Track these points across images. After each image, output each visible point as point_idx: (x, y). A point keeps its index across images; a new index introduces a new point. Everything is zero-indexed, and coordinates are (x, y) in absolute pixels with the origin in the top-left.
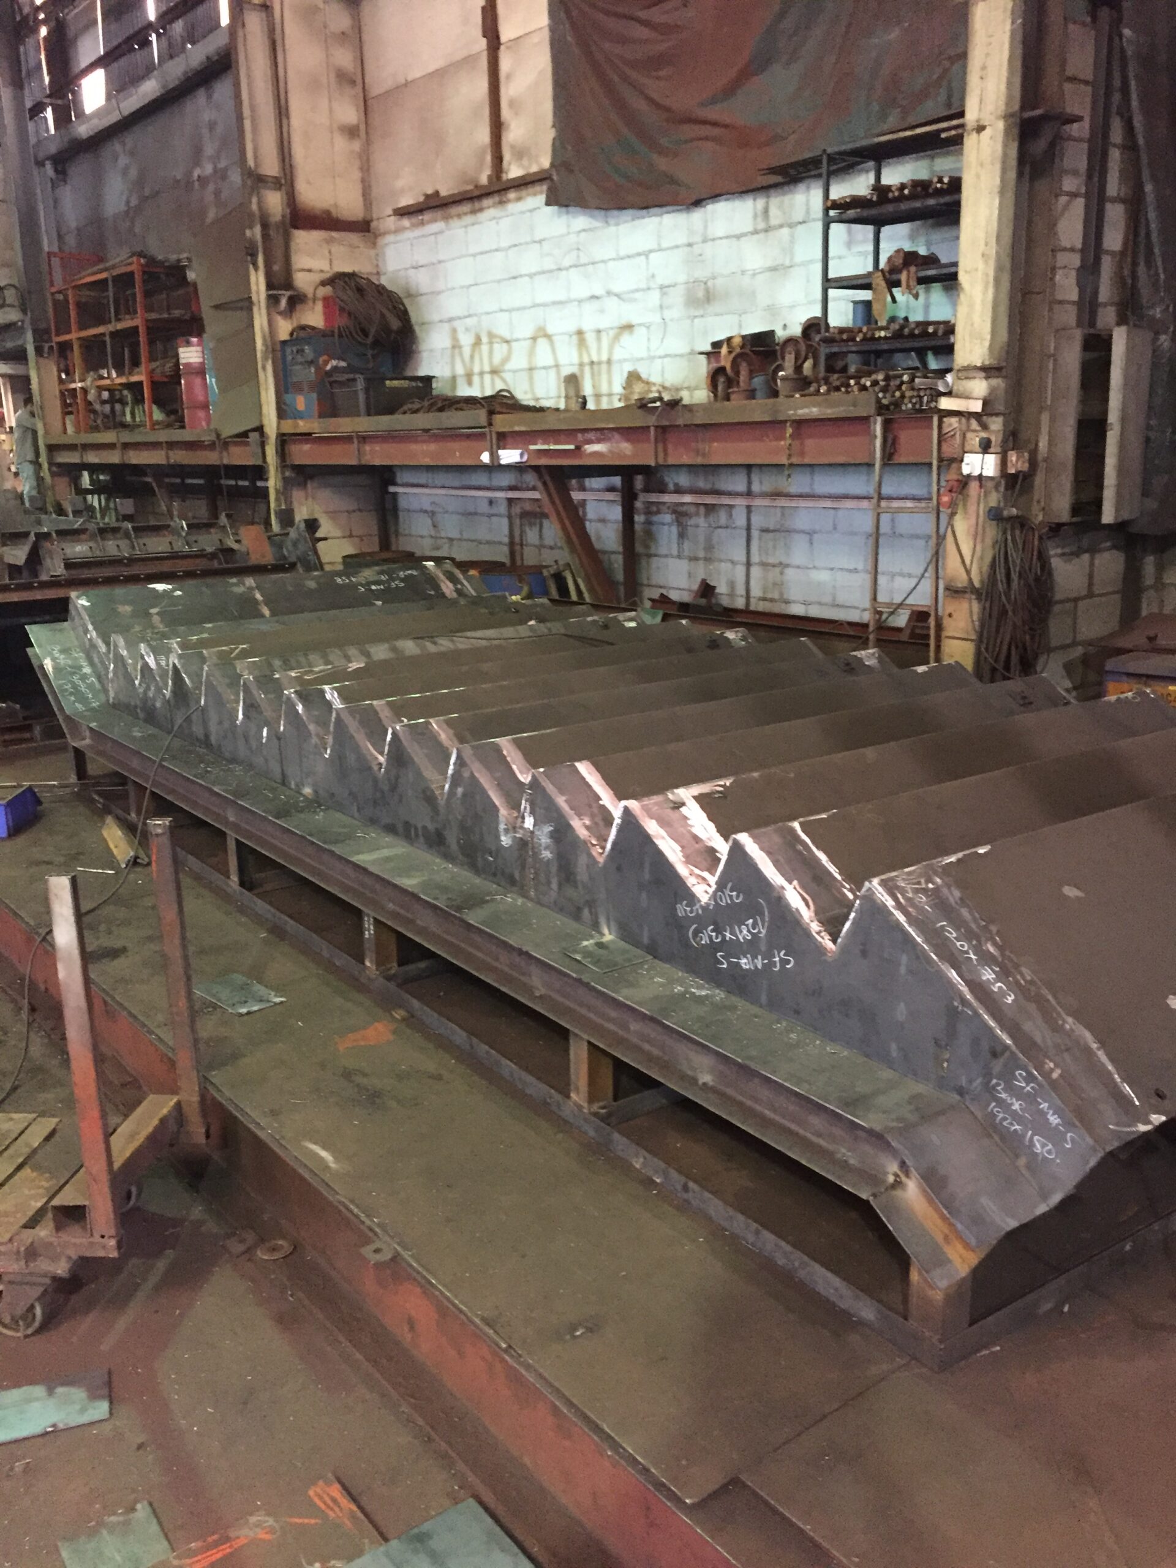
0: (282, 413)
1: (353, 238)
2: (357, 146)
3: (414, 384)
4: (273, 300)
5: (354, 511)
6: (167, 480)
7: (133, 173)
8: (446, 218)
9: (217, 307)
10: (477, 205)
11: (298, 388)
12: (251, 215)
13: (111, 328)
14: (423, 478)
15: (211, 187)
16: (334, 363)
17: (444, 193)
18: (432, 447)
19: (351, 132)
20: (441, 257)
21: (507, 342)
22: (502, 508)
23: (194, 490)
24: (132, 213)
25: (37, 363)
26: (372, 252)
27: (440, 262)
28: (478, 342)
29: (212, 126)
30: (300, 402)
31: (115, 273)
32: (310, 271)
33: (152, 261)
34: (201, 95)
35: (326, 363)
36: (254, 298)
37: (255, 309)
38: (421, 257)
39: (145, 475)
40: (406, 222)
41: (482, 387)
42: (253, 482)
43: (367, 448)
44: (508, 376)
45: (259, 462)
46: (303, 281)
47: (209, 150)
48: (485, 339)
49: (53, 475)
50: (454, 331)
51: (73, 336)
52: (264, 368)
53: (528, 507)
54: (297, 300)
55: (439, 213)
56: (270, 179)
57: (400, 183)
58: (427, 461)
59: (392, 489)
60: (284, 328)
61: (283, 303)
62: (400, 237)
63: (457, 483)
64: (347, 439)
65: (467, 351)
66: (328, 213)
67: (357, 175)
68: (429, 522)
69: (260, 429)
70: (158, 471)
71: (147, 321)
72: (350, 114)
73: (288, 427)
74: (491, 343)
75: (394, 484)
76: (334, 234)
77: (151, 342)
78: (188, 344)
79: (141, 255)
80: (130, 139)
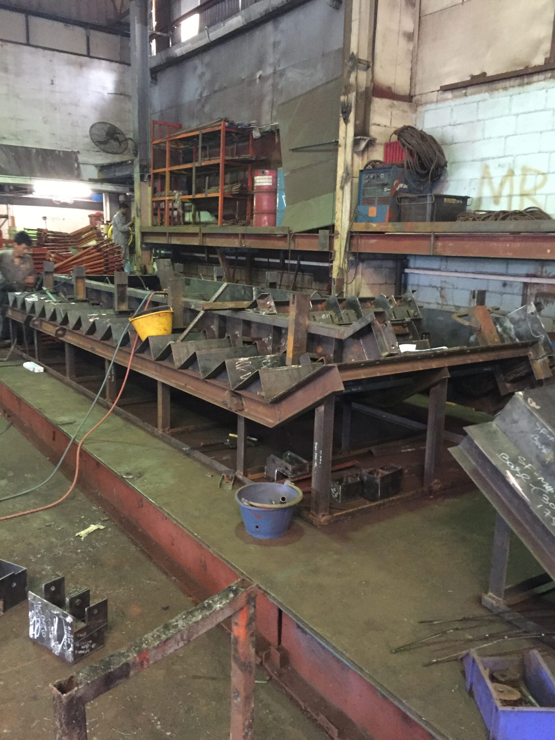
0: (355, 217)
1: (405, 105)
2: (411, 46)
3: (458, 202)
4: (356, 143)
5: (383, 284)
6: (228, 257)
7: (208, 76)
8: (492, 90)
9: (294, 150)
10: (526, 80)
11: (370, 202)
13: (197, 164)
14: (435, 264)
15: (270, 81)
16: (401, 185)
17: (490, 73)
19: (409, 37)
20: (481, 117)
21: (543, 174)
22: (518, 289)
24: (203, 101)
25: (140, 185)
26: (414, 116)
27: (479, 121)
28: (511, 173)
29: (275, 45)
30: (373, 211)
31: (204, 131)
32: (379, 125)
33: (232, 124)
34: (269, 27)
35: (397, 185)
36: (341, 141)
37: (341, 150)
38: (457, 117)
40: (449, 95)
41: (510, 204)
43: (440, 244)
44: (537, 198)
45: (326, 250)
46: (374, 131)
48: (518, 172)
49: (142, 249)
50: (487, 167)
51: (167, 169)
52: (342, 188)
53: (545, 290)
54: (371, 143)
55: (484, 87)
56: (364, 62)
57: (447, 69)
59: (407, 271)
60: (359, 163)
61: (363, 145)
62: (440, 105)
63: (471, 269)
64: (425, 237)
65: (496, 182)
66: (390, 88)
67: (409, 66)
68: (438, 294)
69: (331, 228)
71: (226, 160)
72: (409, 25)
73: (360, 227)
74: (524, 175)
76: (395, 102)
78: (264, 174)
79: (226, 120)
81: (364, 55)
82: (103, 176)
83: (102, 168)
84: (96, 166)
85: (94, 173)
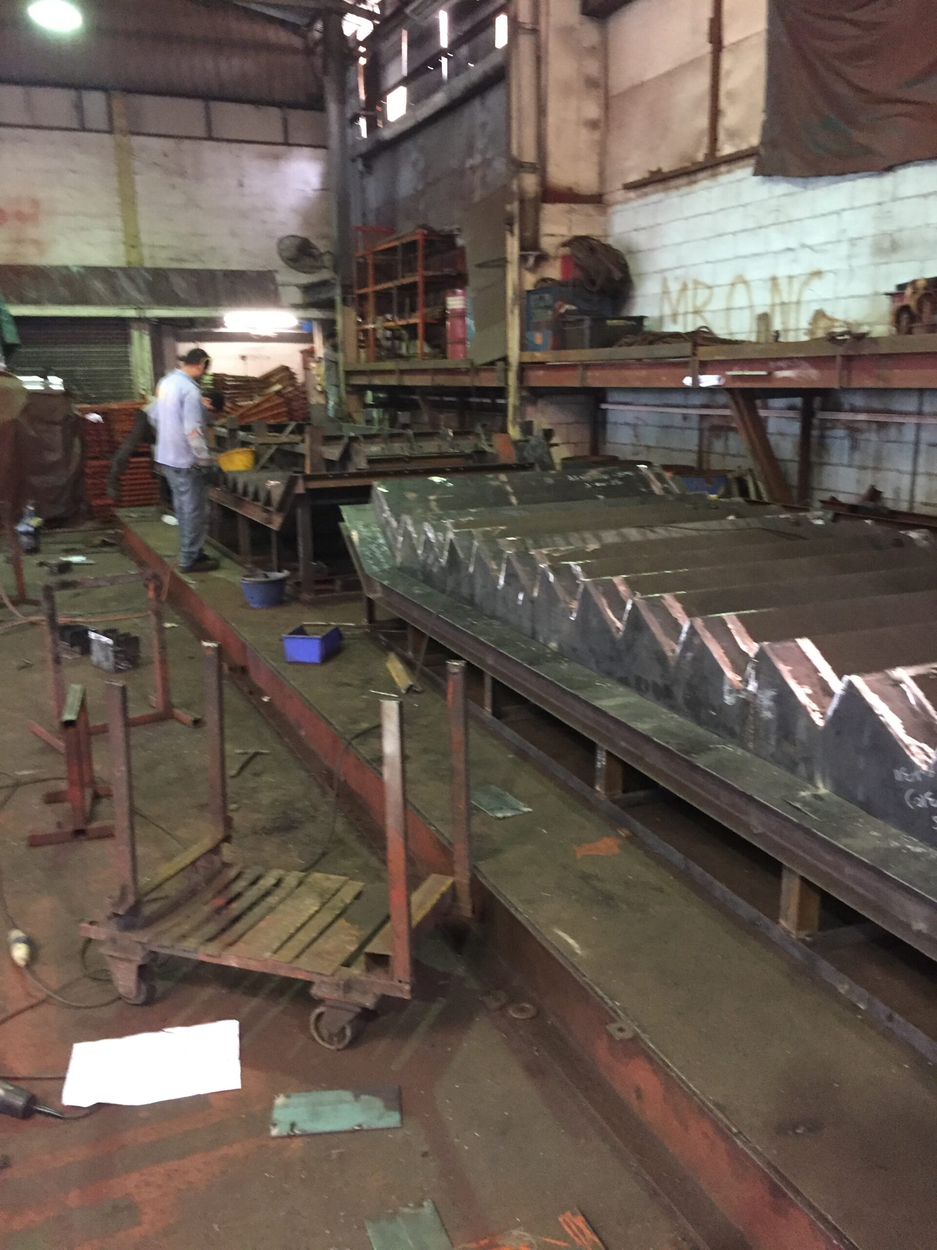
0: (524, 346)
1: (588, 208)
2: (596, 135)
3: (629, 323)
4: (523, 259)
5: (571, 423)
6: (431, 398)
7: (421, 166)
8: (667, 190)
9: (480, 266)
10: (693, 178)
11: (537, 327)
12: (512, 193)
13: (397, 283)
14: (629, 398)
15: (479, 173)
16: (567, 307)
17: (666, 169)
18: (643, 373)
19: (593, 125)
20: (659, 221)
21: (709, 287)
22: (694, 423)
23: (449, 406)
24: (418, 195)
25: (343, 311)
26: (602, 219)
27: (659, 225)
28: (684, 288)
29: (484, 125)
30: (538, 338)
31: (404, 241)
32: (552, 235)
33: (431, 231)
34: (476, 104)
35: (561, 307)
36: (509, 258)
37: (509, 266)
38: (642, 222)
39: (414, 394)
40: (632, 194)
41: (685, 325)
42: (493, 401)
43: (589, 373)
44: (707, 316)
45: (502, 385)
46: (548, 244)
47: (480, 144)
48: (690, 286)
49: (348, 393)
50: (665, 281)
51: (370, 290)
52: (512, 312)
53: (716, 422)
54: (542, 258)
55: (660, 186)
56: (529, 165)
57: (629, 164)
58: (638, 384)
59: (604, 406)
60: (530, 281)
61: (531, 261)
62: (627, 206)
63: (658, 402)
64: (573, 367)
65: (674, 296)
66: (570, 189)
67: (595, 158)
68: (631, 433)
69: (505, 359)
70: (424, 391)
71: (426, 277)
72: (593, 111)
73: (527, 357)
74: (695, 289)
75: (606, 402)
76: (574, 206)
77: (426, 293)
78: (454, 294)
79: (424, 227)
80: (420, 140)
81: (529, 156)
82: (308, 300)
83: (307, 289)
84: (297, 286)
85: (297, 296)
